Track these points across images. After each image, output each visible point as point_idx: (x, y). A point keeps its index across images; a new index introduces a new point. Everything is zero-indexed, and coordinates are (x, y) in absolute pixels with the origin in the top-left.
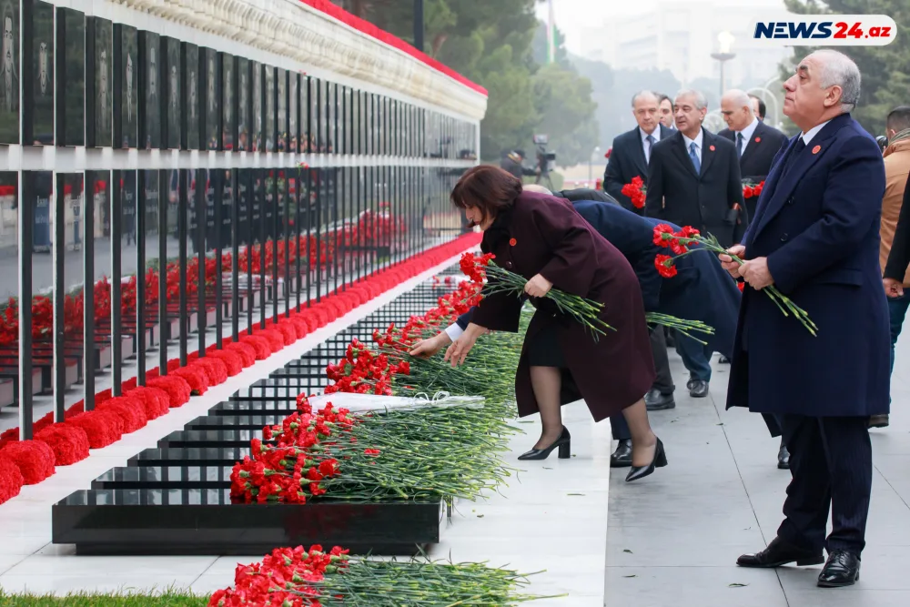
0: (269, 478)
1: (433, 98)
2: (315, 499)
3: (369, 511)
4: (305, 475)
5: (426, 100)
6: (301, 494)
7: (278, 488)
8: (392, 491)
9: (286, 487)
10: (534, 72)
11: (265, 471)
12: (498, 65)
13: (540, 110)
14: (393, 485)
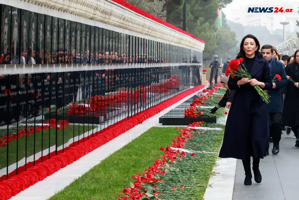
0: (191, 114)
1: (192, 46)
2: (198, 117)
3: (206, 118)
4: (196, 114)
5: (191, 47)
6: (196, 116)
7: (192, 116)
8: (209, 116)
9: (193, 115)
10: (216, 31)
11: (190, 113)
12: (205, 30)
13: (218, 44)
14: (209, 115)
